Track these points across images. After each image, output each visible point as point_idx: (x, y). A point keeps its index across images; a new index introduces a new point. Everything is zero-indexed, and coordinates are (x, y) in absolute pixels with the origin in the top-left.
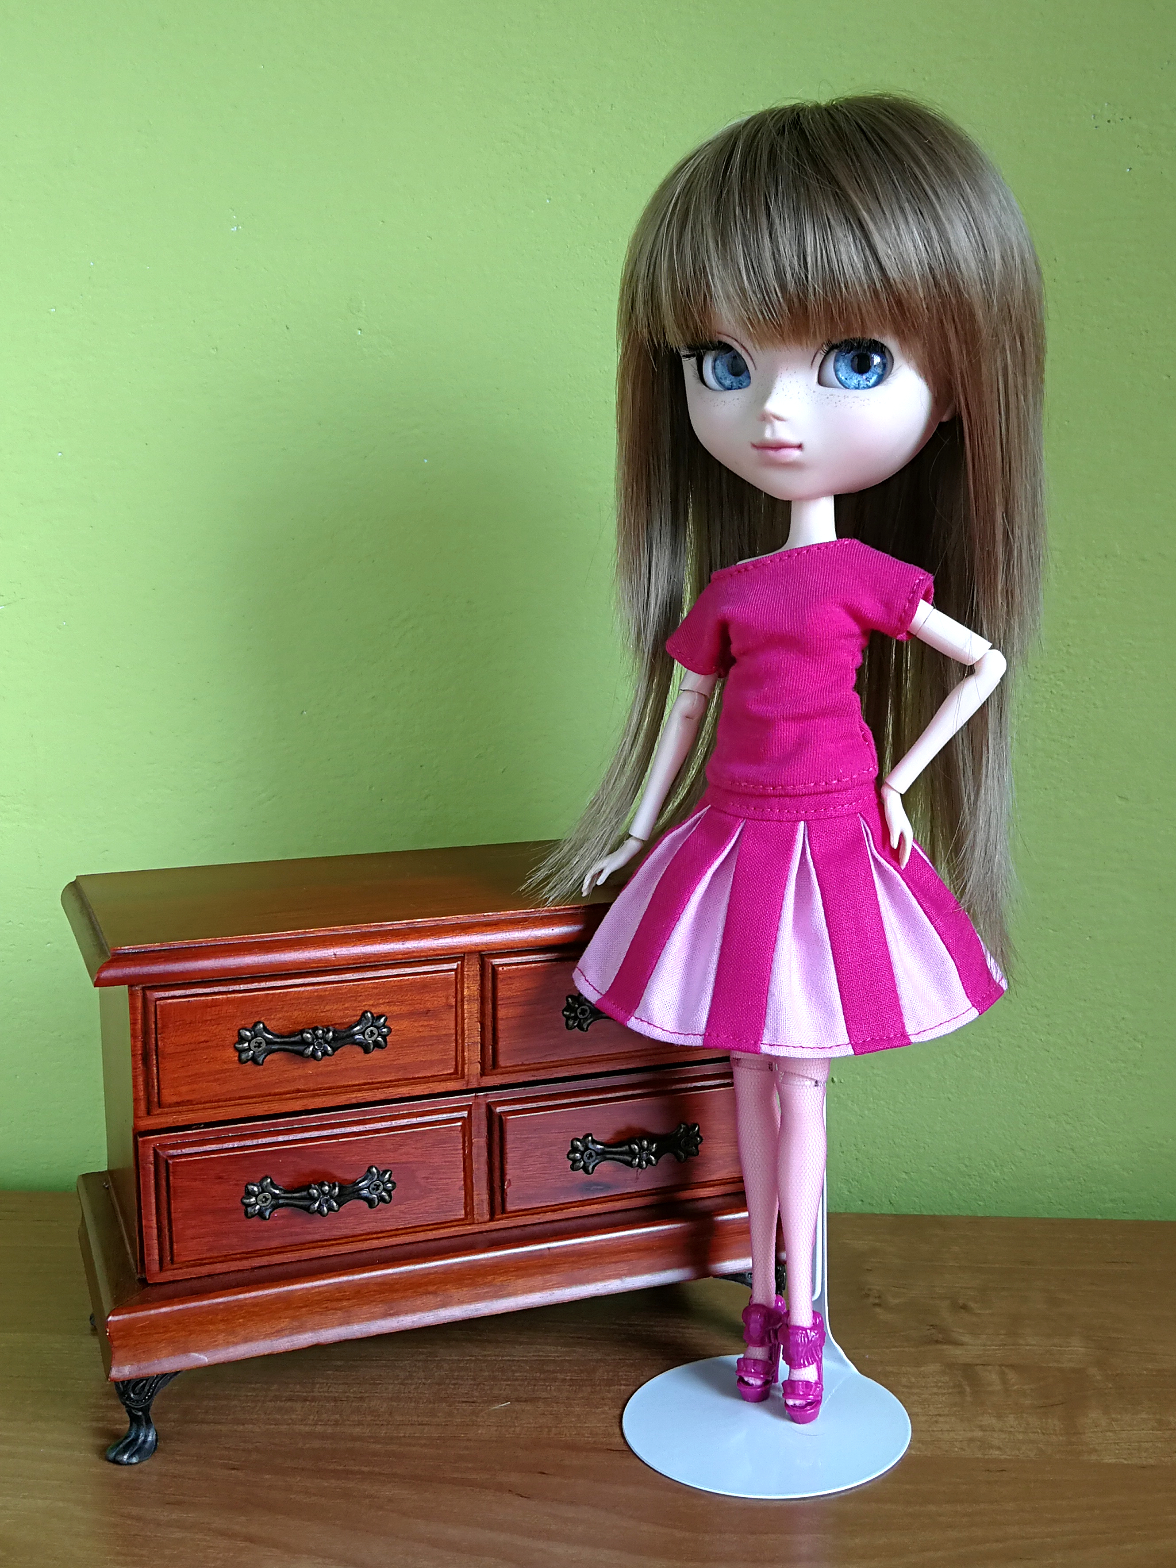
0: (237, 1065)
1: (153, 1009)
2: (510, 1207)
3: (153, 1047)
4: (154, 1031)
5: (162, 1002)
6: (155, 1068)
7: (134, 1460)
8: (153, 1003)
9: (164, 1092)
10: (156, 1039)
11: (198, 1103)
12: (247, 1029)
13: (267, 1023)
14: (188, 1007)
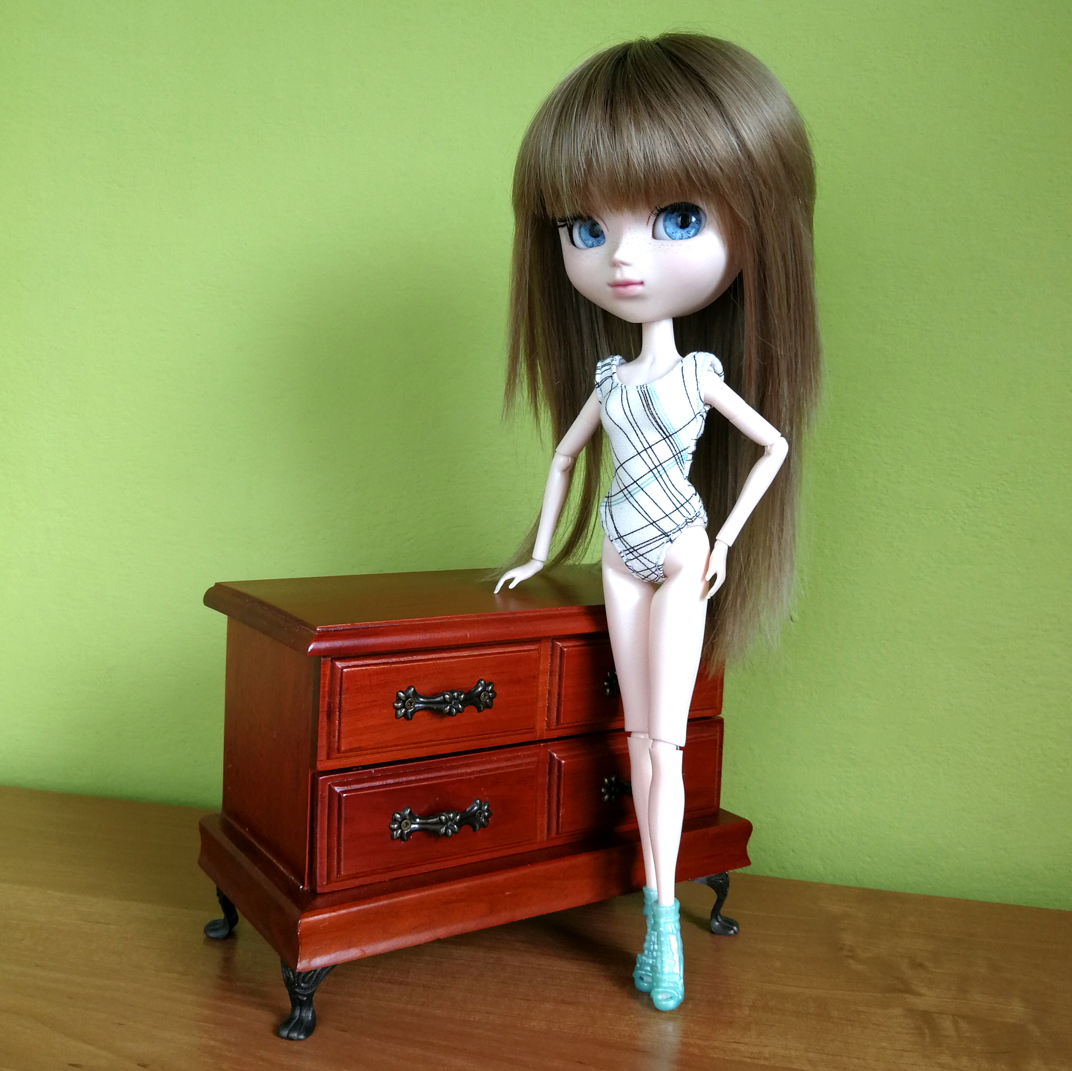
0: (396, 720)
1: (339, 675)
2: (562, 830)
3: (337, 705)
4: (338, 693)
5: (345, 671)
6: (337, 722)
7: (302, 1037)
8: (340, 671)
9: (343, 741)
10: (341, 698)
11: (365, 750)
12: (403, 693)
13: (416, 688)
14: (363, 673)
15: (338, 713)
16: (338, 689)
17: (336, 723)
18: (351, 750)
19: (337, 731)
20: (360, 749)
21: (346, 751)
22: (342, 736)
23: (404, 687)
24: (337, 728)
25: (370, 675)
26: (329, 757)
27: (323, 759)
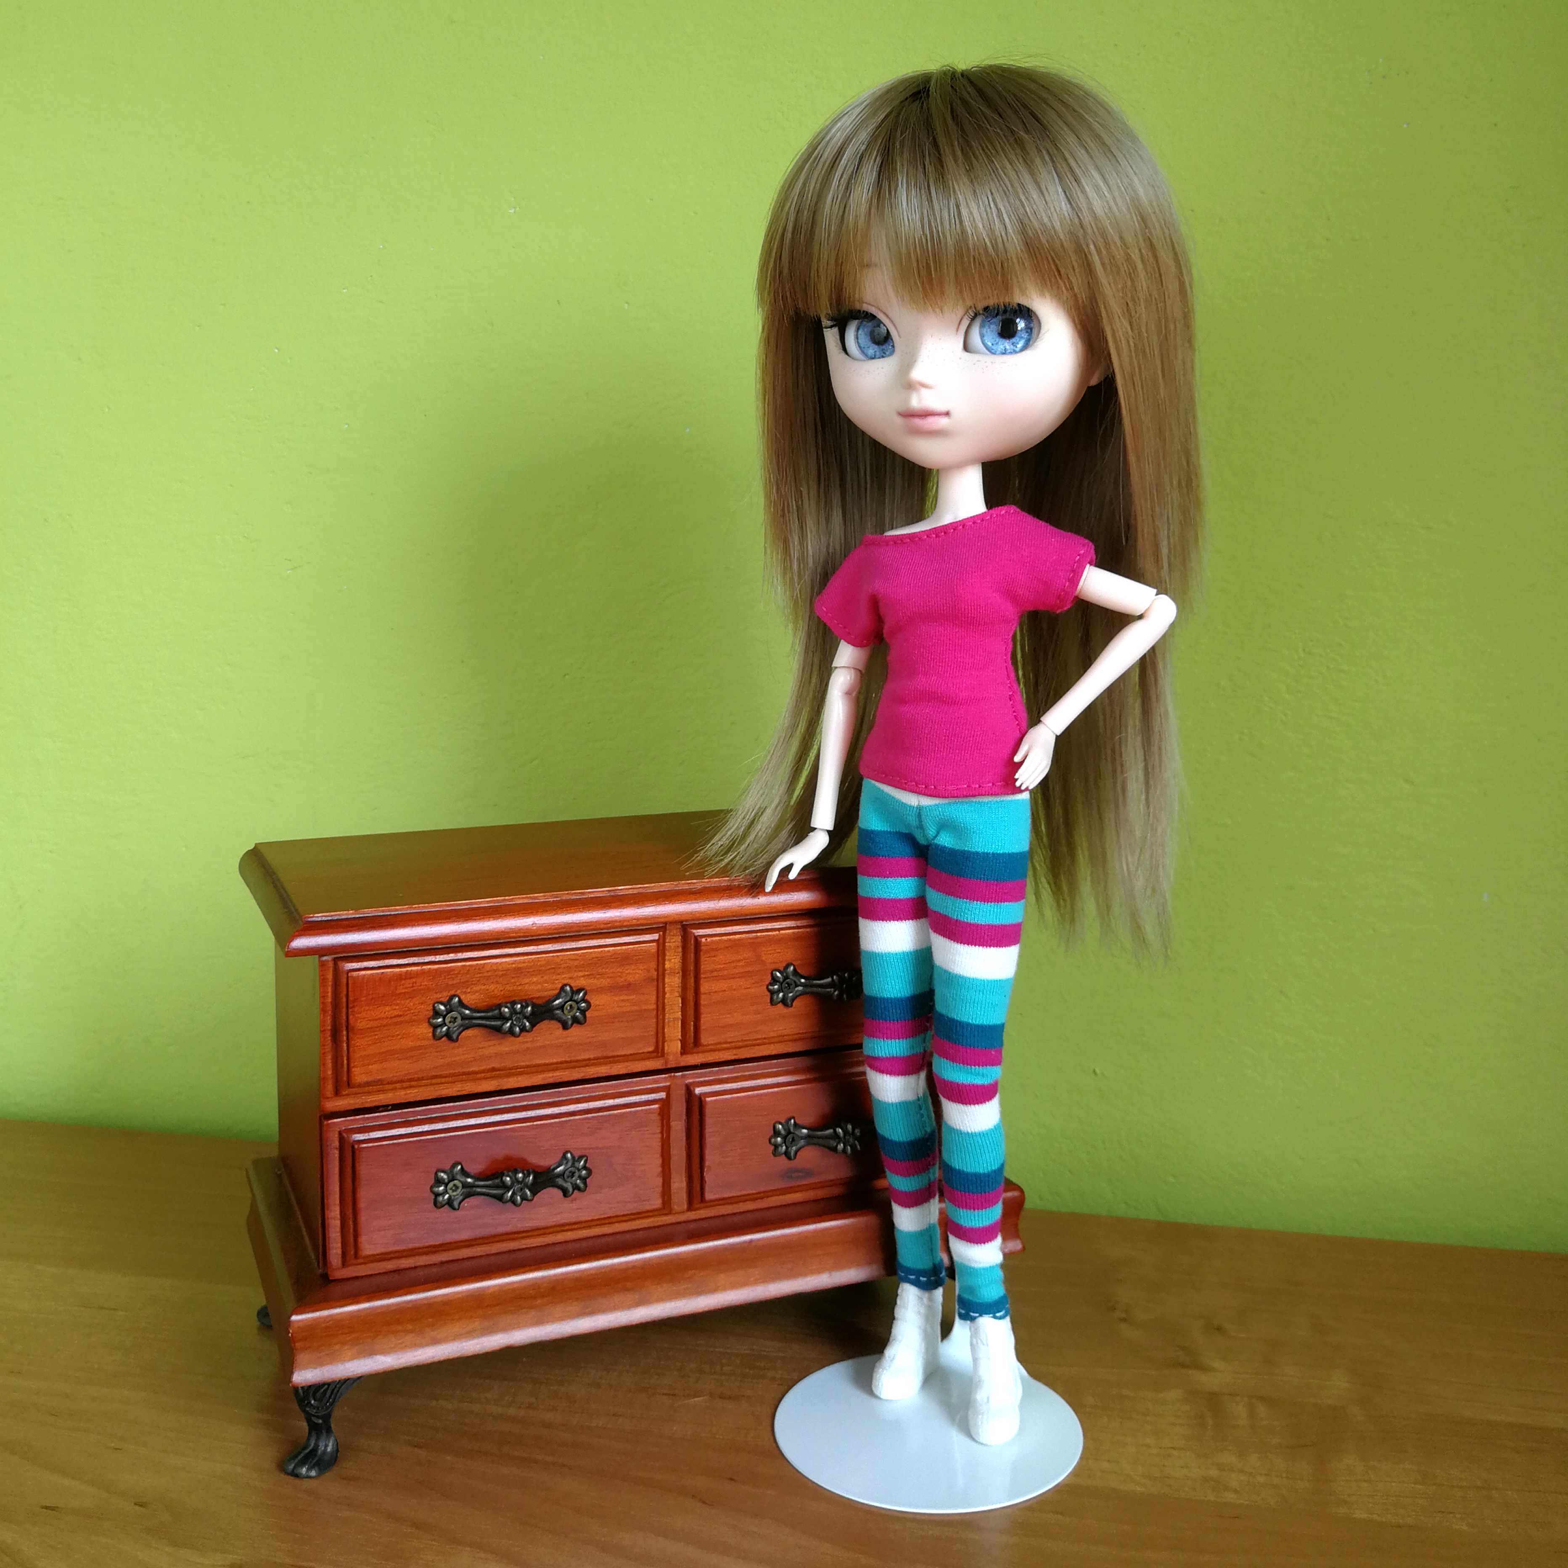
0: (432, 1042)
1: (344, 981)
2: (709, 1196)
3: (344, 1022)
4: (344, 1005)
5: (355, 974)
6: (345, 1044)
7: (313, 1473)
8: (346, 976)
9: (354, 1070)
10: (347, 1013)
11: (388, 1083)
12: (442, 1003)
13: (463, 997)
14: (382, 979)
15: (345, 1033)
16: (344, 1000)
17: (343, 1047)
18: (368, 1084)
19: (345, 1058)
20: (380, 1082)
21: (359, 1086)
22: (352, 1065)
23: (444, 996)
24: (345, 1053)
25: (391, 982)
26: (337, 1093)
27: (330, 1096)
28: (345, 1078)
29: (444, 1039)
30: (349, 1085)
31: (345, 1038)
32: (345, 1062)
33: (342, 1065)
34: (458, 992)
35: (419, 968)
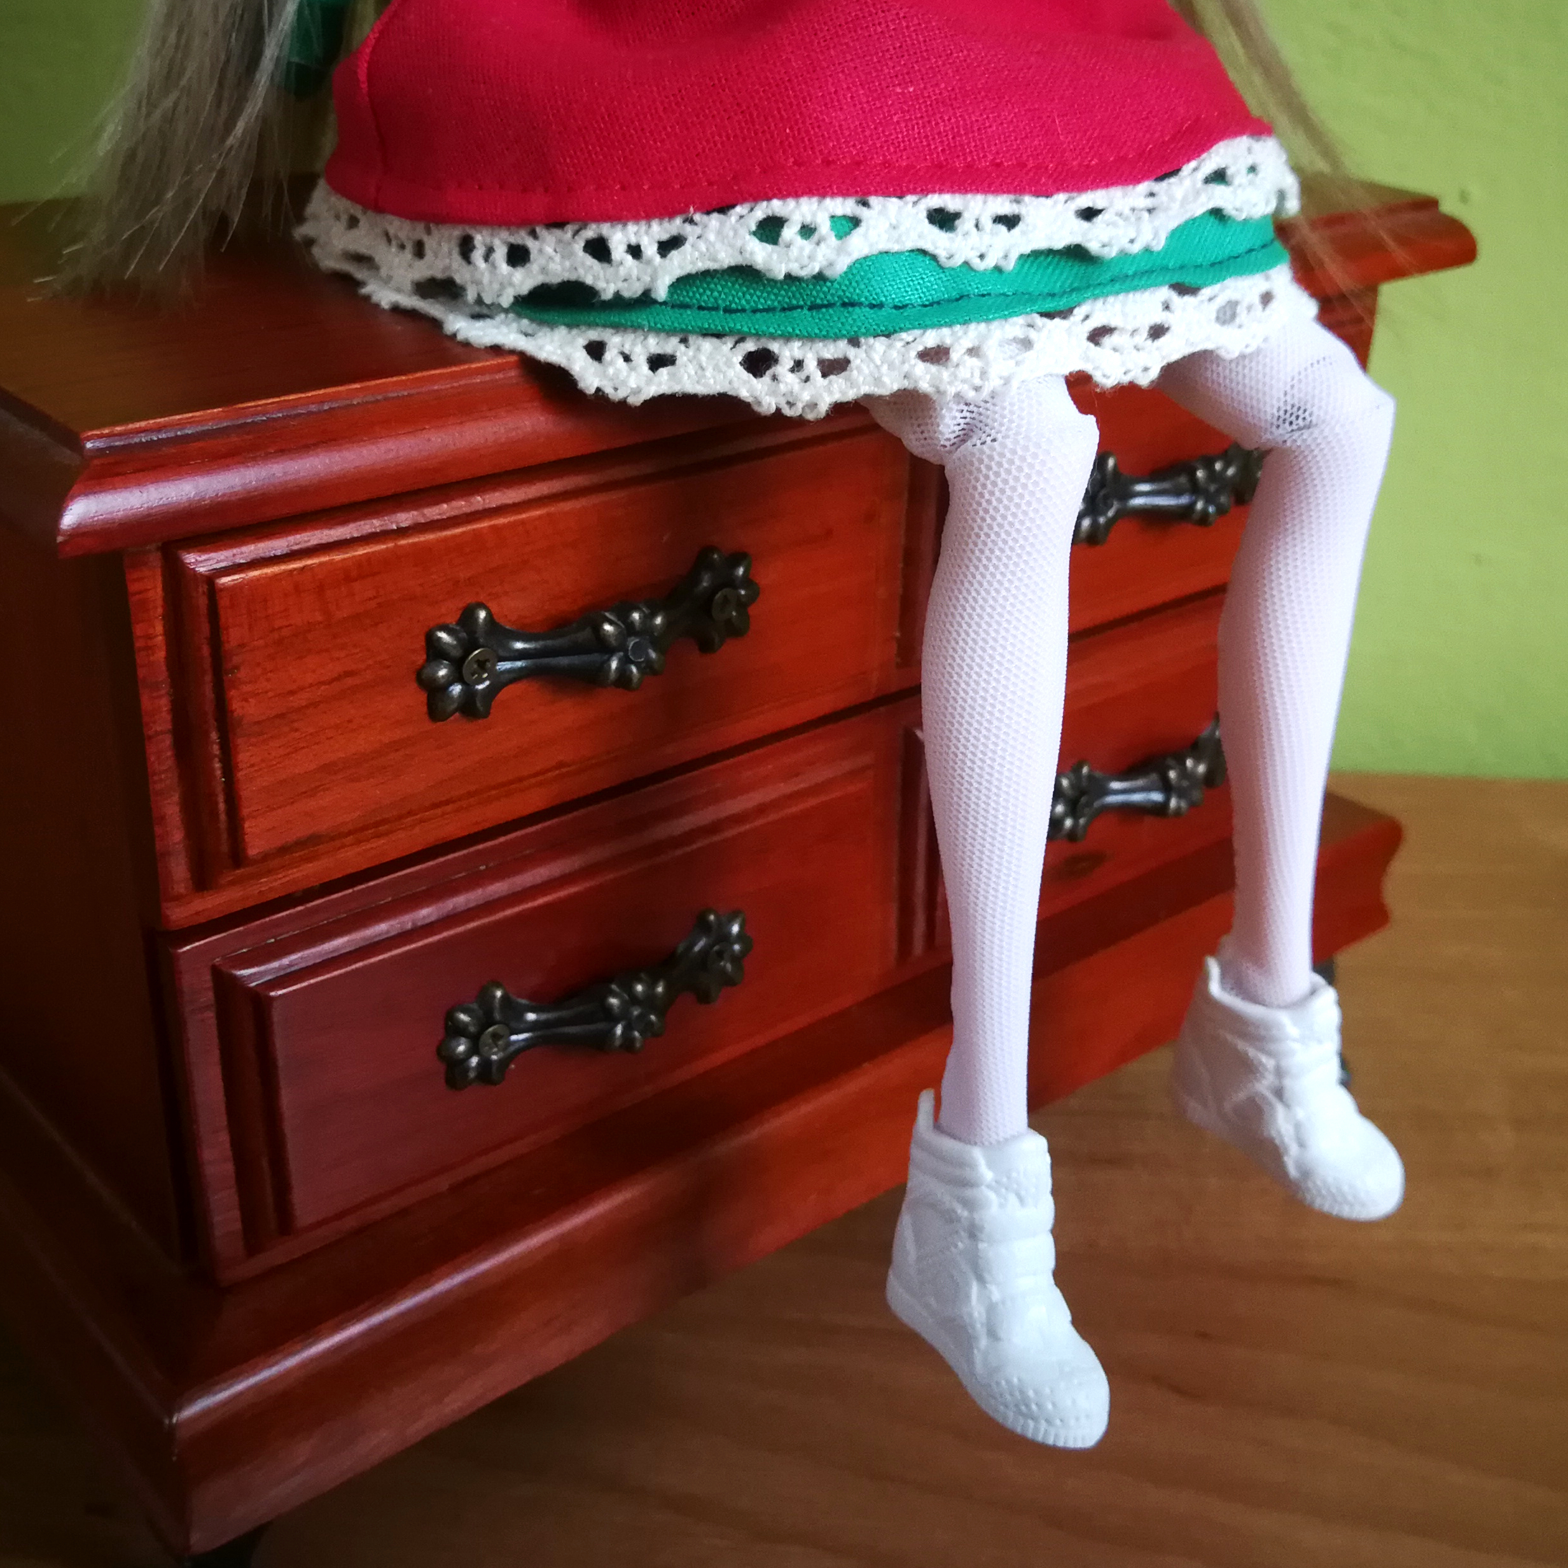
0: (429, 726)
1: (202, 602)
3: (209, 707)
4: (207, 663)
5: (225, 580)
6: (217, 765)
8: (203, 588)
9: (249, 826)
11: (333, 839)
12: (449, 631)
13: (494, 609)
14: (296, 584)
15: (214, 736)
16: (206, 651)
17: (213, 770)
18: (283, 850)
19: (221, 799)
20: (314, 839)
21: (265, 857)
22: (242, 811)
23: (451, 611)
24: (219, 786)
25: (321, 589)
26: (202, 881)
27: (182, 891)
28: (225, 848)
29: (457, 714)
30: (238, 857)
31: (216, 749)
32: (222, 806)
33: (214, 813)
34: (482, 598)
35: (391, 545)
